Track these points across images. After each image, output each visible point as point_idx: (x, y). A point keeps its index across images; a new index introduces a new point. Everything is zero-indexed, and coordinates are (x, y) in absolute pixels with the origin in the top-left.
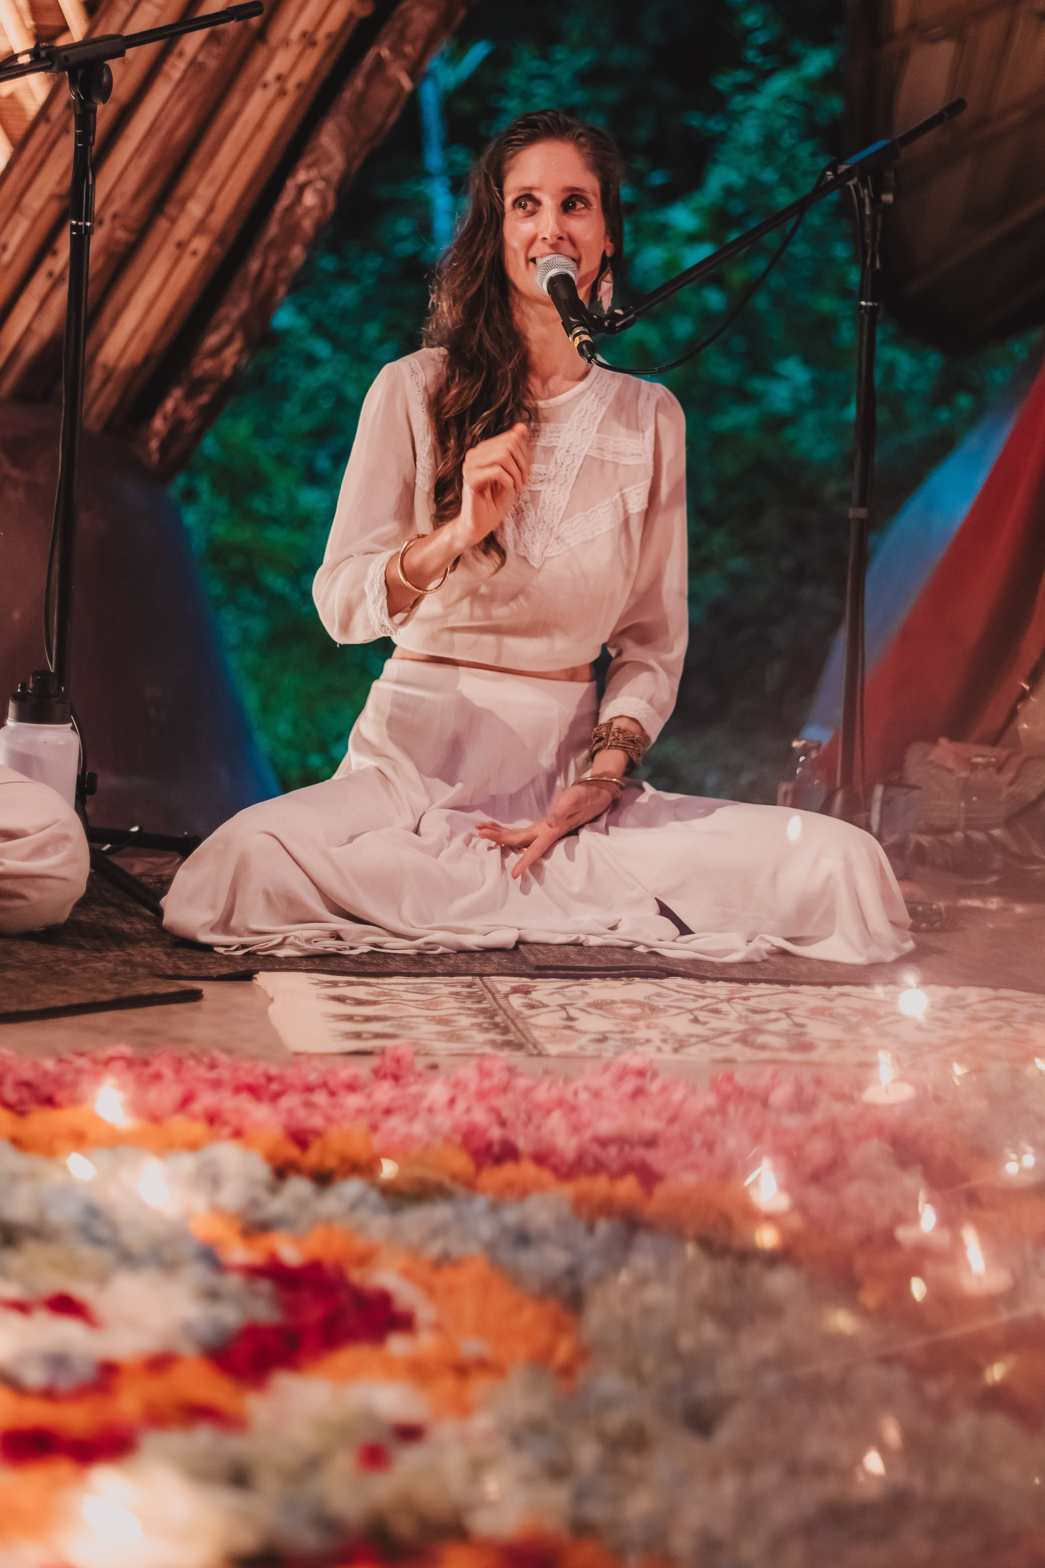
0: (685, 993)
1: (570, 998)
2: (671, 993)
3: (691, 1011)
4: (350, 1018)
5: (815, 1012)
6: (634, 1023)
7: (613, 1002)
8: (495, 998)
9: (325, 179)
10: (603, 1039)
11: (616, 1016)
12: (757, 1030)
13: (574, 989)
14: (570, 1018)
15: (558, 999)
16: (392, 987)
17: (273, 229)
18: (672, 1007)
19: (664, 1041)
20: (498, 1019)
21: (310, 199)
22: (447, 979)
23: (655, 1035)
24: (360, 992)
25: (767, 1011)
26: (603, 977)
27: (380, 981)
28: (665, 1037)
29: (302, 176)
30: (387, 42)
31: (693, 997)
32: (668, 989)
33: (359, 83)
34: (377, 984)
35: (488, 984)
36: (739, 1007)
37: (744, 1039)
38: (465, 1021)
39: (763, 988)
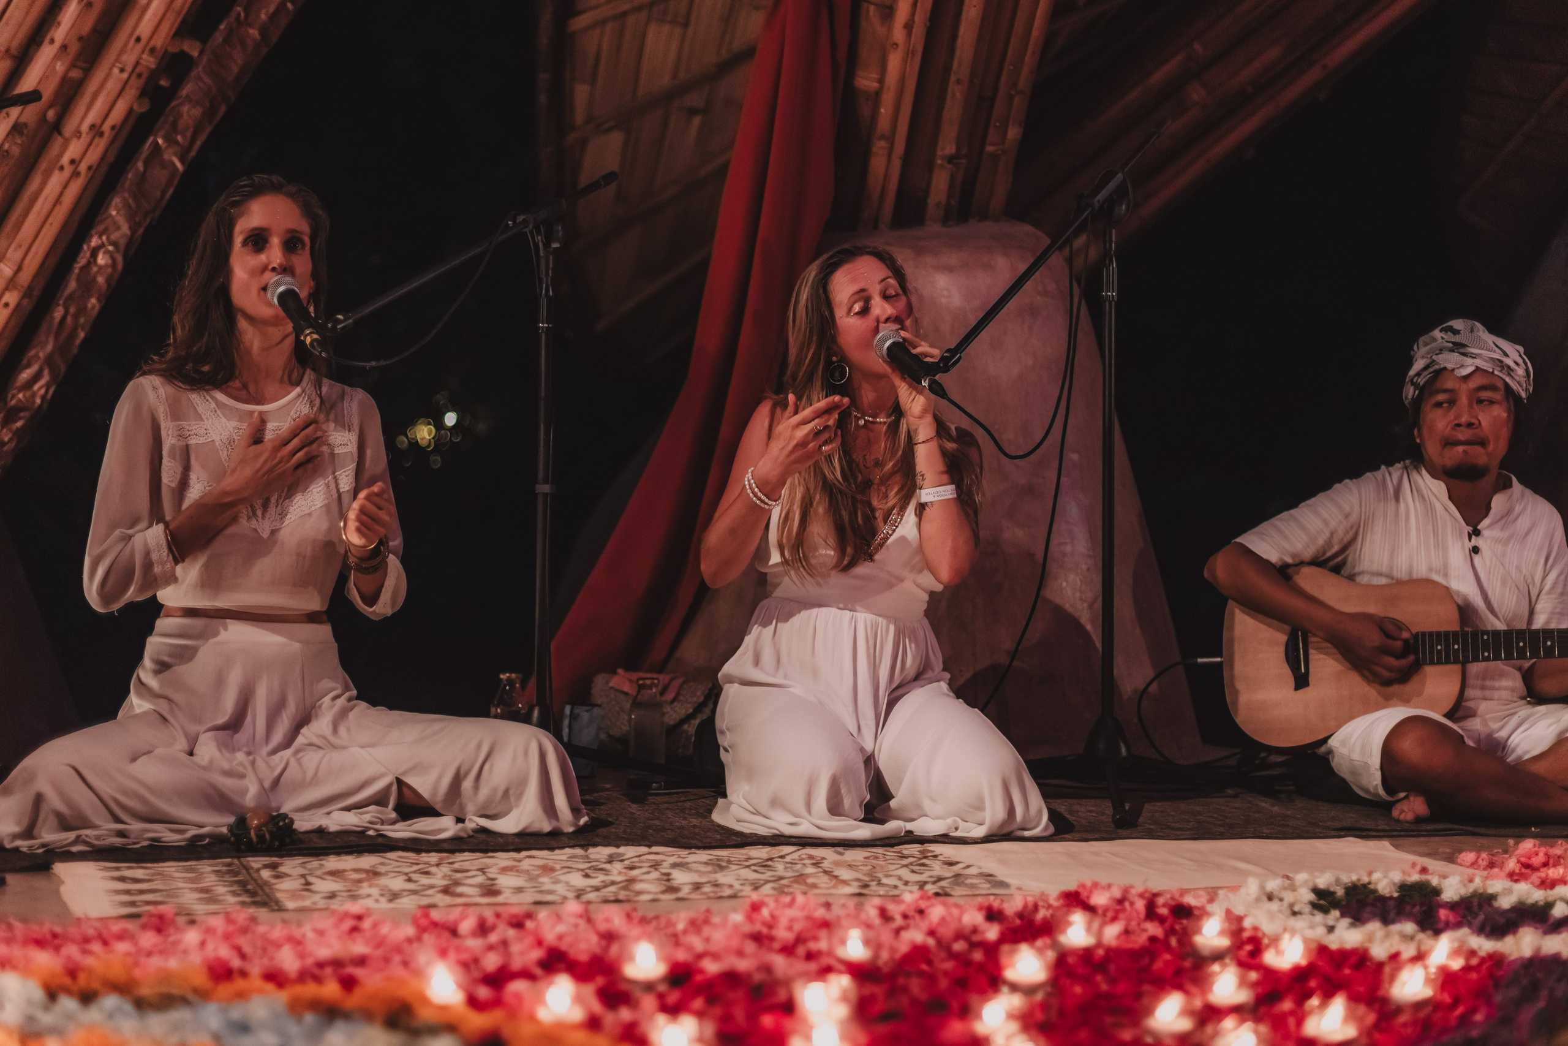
0: (403, 862)
1: (310, 870)
2: (391, 862)
3: (406, 874)
4: (128, 892)
5: (504, 870)
6: (360, 885)
7: (344, 871)
8: (249, 873)
9: (115, 244)
10: (332, 896)
11: (345, 880)
12: (457, 883)
13: (314, 863)
14: (308, 884)
15: (301, 871)
16: (166, 869)
17: (72, 285)
18: (392, 872)
19: (382, 895)
20: (249, 887)
21: (101, 260)
22: (211, 862)
23: (375, 892)
24: (139, 873)
25: (467, 871)
26: (338, 854)
27: (155, 865)
28: (383, 892)
29: (94, 242)
30: (162, 133)
31: (409, 864)
32: (390, 859)
33: (140, 166)
34: (153, 867)
35: (245, 863)
36: (445, 869)
37: (446, 891)
38: (221, 890)
39: (467, 855)
